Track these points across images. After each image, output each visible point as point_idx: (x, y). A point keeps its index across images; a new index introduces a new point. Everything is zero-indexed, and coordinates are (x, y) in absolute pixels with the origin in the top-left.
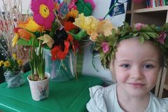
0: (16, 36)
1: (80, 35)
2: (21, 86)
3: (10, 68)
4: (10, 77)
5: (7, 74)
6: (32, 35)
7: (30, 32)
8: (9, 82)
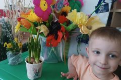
0: (18, 24)
1: (70, 27)
2: (19, 64)
3: (12, 50)
4: (11, 56)
5: (9, 54)
6: (32, 24)
7: (31, 22)
8: (10, 60)
